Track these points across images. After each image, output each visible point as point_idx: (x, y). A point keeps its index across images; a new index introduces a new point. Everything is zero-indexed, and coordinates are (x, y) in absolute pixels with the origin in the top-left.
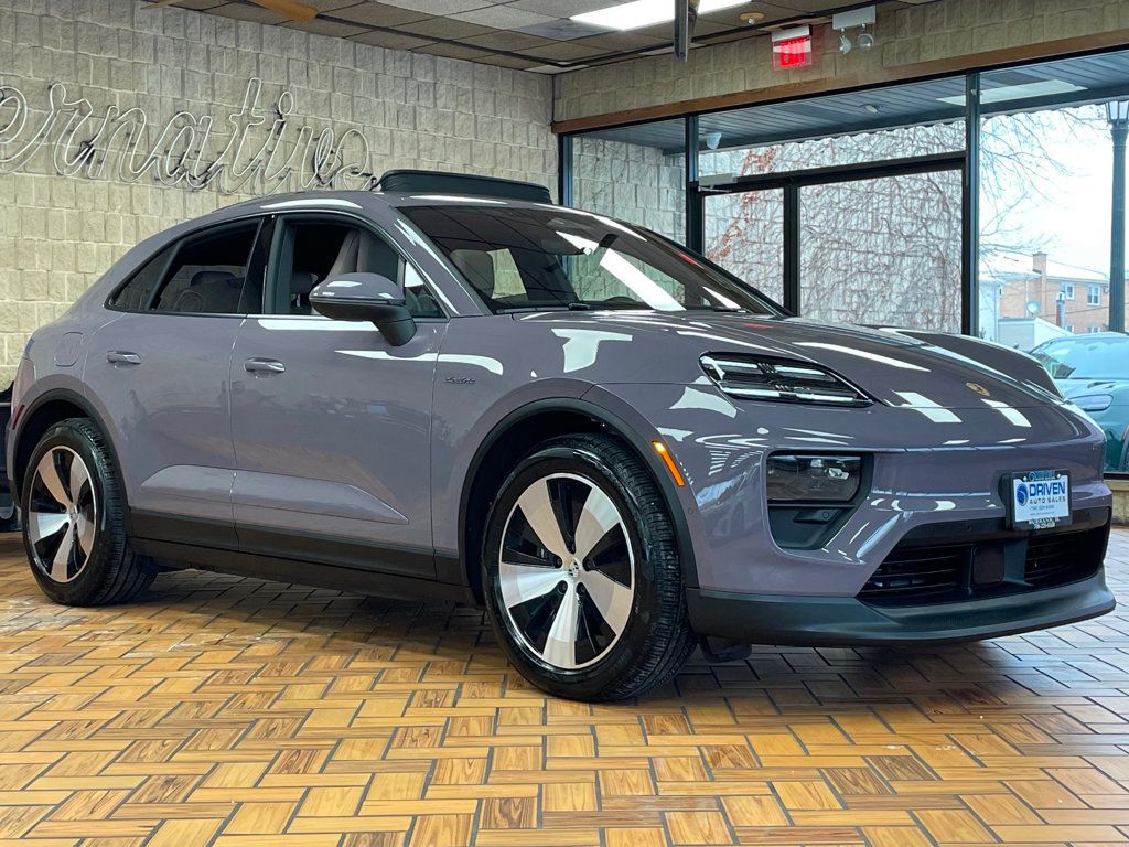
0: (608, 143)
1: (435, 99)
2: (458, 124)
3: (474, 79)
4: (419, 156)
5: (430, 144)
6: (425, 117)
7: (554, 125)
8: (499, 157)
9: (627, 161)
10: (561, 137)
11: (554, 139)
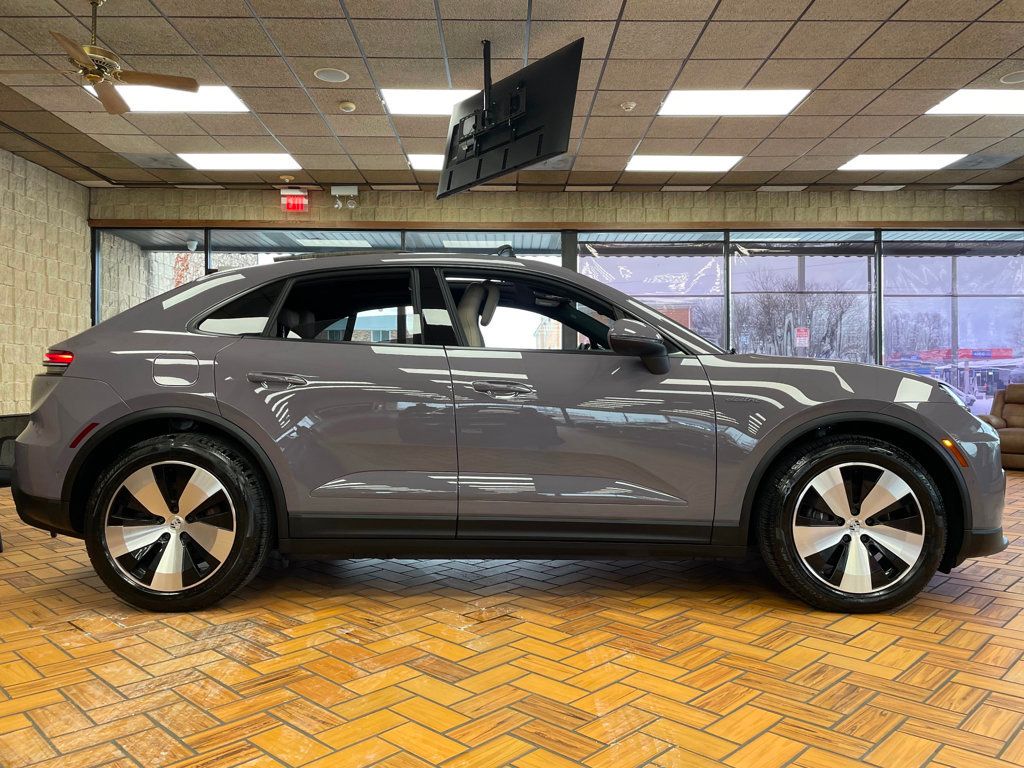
0: (116, 238)
1: (26, 190)
2: (39, 210)
3: (47, 181)
4: (16, 229)
5: (22, 222)
6: (20, 201)
7: (90, 221)
8: (61, 237)
9: (124, 250)
10: (94, 231)
11: (89, 229)
